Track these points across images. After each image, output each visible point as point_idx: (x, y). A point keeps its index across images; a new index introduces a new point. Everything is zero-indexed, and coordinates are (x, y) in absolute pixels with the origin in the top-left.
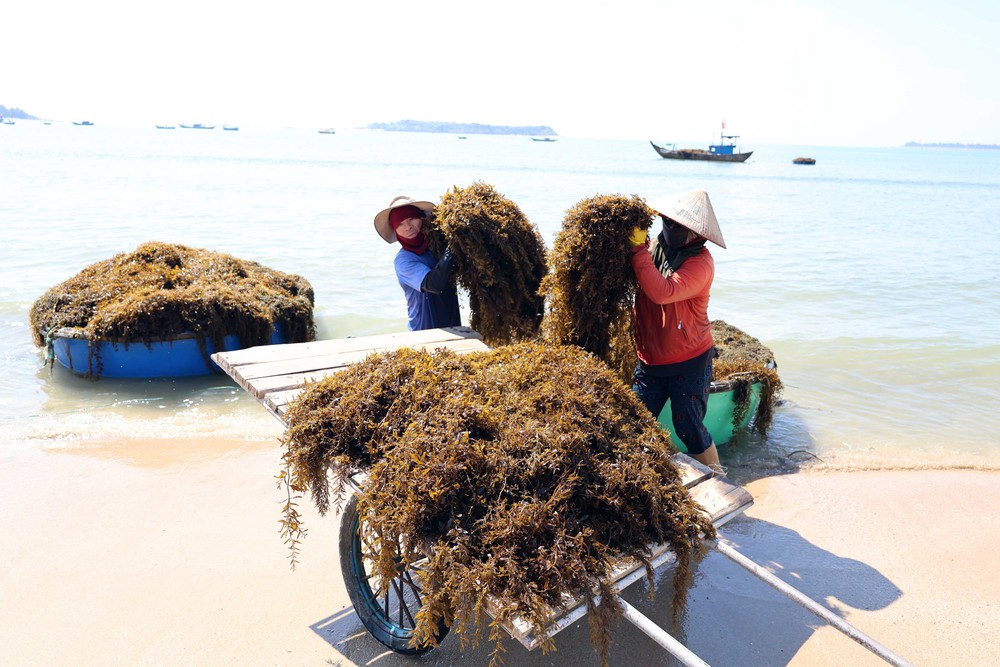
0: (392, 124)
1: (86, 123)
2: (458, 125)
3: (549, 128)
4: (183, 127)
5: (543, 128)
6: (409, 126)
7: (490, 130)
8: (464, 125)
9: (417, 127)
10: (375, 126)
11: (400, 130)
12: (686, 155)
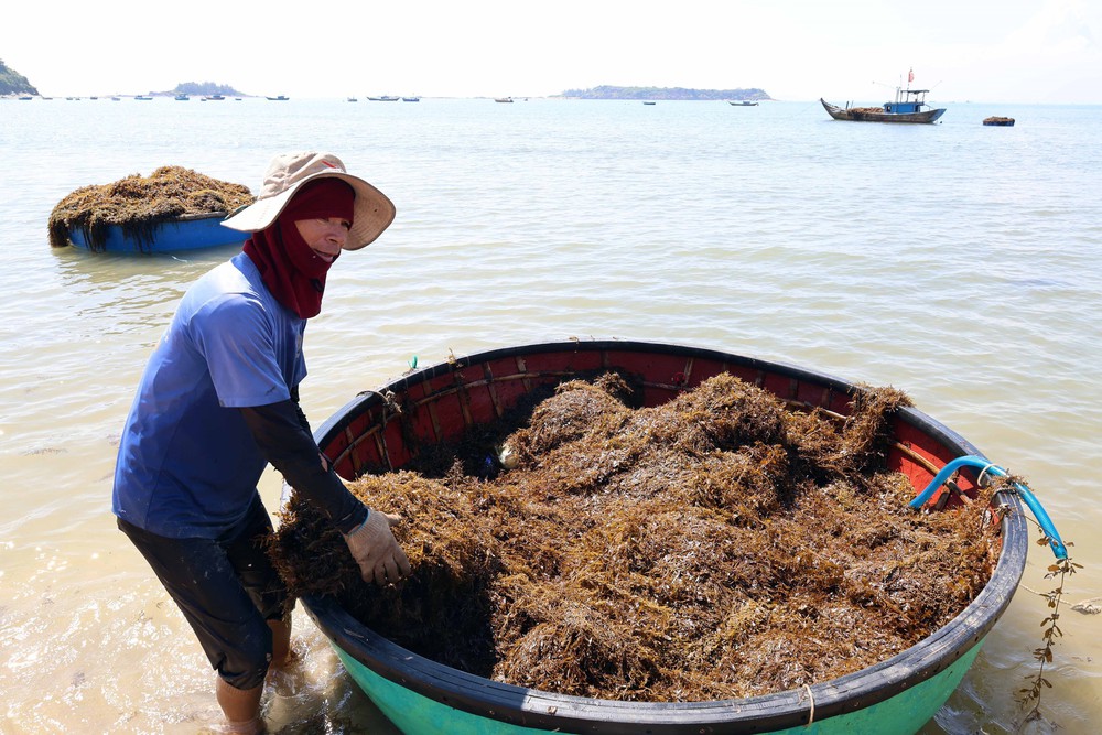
0: (588, 90)
1: (281, 98)
2: (659, 90)
3: (760, 91)
4: (371, 99)
5: (754, 91)
6: (606, 93)
7: (694, 95)
8: (666, 90)
9: (615, 94)
10: (570, 94)
11: (597, 98)
12: (857, 116)
